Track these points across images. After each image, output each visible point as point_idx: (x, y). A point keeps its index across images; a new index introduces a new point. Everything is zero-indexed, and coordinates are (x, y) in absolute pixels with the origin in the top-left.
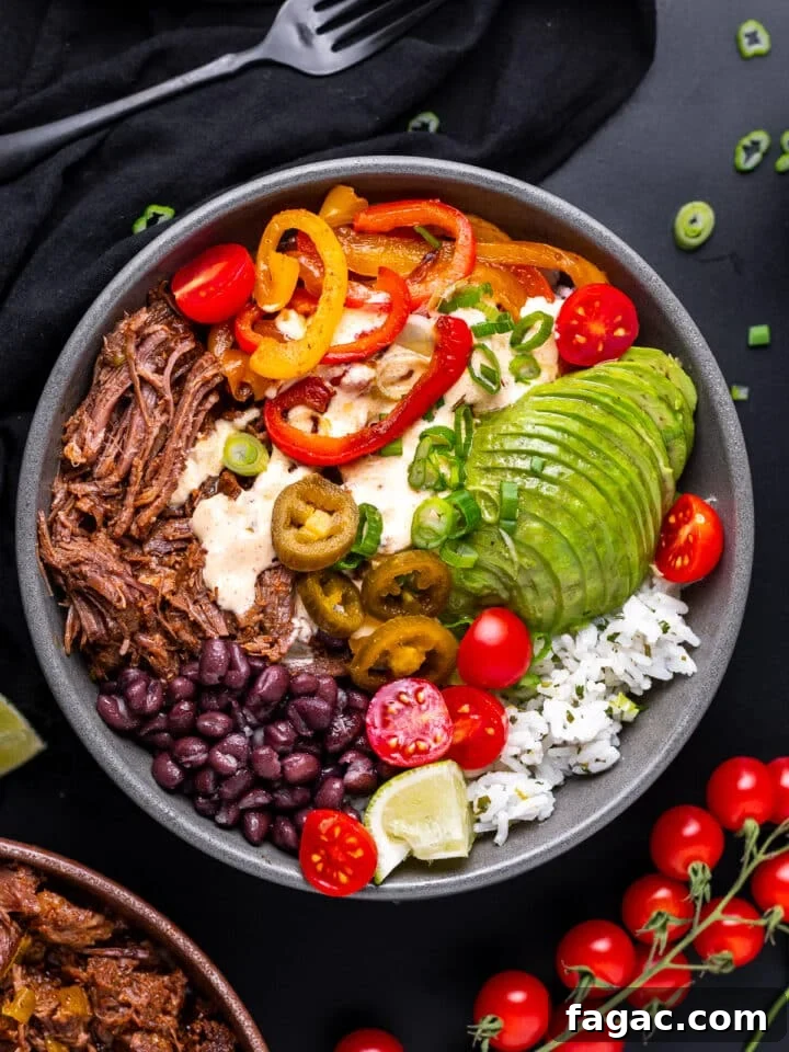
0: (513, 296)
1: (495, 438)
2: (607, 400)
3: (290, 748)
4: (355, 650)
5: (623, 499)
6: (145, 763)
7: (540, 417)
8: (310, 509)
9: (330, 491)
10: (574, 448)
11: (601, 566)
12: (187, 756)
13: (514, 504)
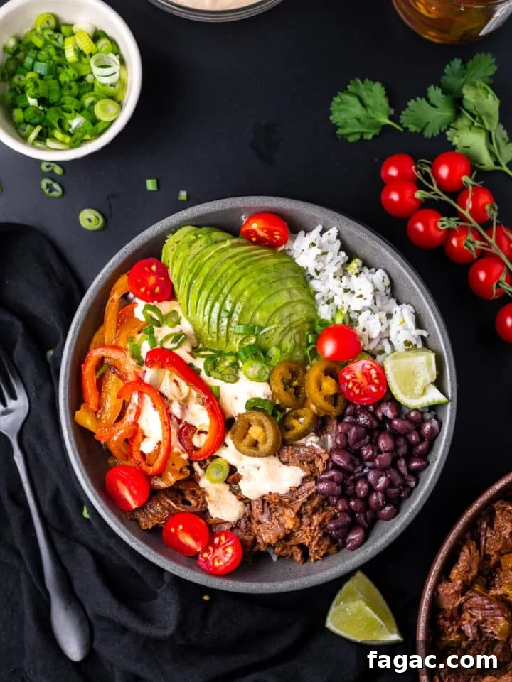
0: (133, 325)
1: (211, 337)
2: (190, 276)
3: (376, 448)
4: (322, 414)
5: (244, 267)
6: (382, 525)
7: (200, 312)
8: (248, 436)
9: (239, 425)
10: (217, 294)
11: (280, 280)
12: (379, 502)
13: (246, 327)
